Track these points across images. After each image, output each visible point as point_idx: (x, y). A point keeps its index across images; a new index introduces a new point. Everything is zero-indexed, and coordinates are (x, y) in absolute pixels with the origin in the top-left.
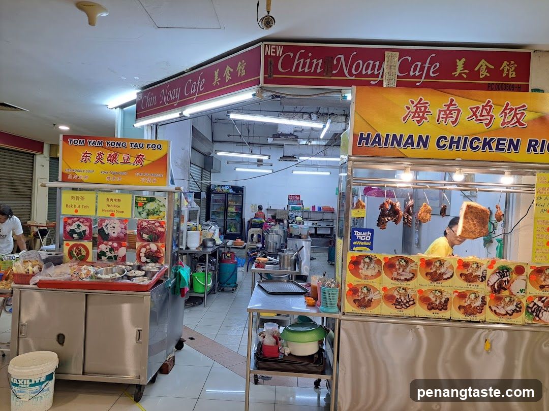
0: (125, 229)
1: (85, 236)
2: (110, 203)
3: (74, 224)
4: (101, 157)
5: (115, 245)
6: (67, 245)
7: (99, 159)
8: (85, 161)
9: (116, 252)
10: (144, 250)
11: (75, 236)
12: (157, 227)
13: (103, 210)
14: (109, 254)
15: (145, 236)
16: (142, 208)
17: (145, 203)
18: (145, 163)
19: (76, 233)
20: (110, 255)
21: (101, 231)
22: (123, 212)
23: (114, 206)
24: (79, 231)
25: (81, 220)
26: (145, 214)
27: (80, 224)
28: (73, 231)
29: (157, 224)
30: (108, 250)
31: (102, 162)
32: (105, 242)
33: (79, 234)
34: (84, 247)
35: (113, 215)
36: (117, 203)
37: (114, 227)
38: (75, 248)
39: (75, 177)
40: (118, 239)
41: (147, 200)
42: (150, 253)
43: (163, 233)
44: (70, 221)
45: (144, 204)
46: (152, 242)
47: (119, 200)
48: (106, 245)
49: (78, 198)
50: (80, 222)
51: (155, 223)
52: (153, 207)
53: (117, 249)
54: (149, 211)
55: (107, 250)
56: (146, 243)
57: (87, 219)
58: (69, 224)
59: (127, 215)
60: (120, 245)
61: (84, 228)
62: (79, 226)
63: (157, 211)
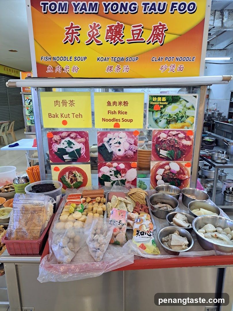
0: (135, 144)
1: (80, 157)
2: (112, 108)
3: (63, 141)
4: (96, 32)
5: (122, 166)
6: (56, 169)
7: (93, 36)
8: (71, 41)
9: (123, 175)
10: (161, 171)
11: (66, 157)
12: (181, 139)
13: (104, 120)
14: (113, 178)
15: (163, 153)
16: (159, 113)
17: (165, 106)
18: (168, 38)
19: (67, 153)
20: (116, 179)
21: (102, 149)
22: (131, 121)
23: (119, 112)
24: (71, 150)
25: (72, 135)
26: (164, 121)
27: (72, 141)
28: (63, 152)
29: (181, 135)
30: (113, 173)
31: (97, 41)
32: (108, 163)
33: (71, 154)
34: (80, 170)
35: (117, 125)
36: (122, 108)
37: (120, 143)
38: (67, 173)
39: (58, 70)
40: (125, 159)
41: (167, 101)
42: (170, 174)
43: (189, 147)
44: (56, 137)
45: (162, 106)
46: (173, 160)
47: (126, 103)
48: (109, 166)
49: (64, 103)
50: (72, 138)
51: (177, 134)
52: (177, 111)
53: (124, 171)
54: (170, 116)
55: (111, 173)
56: (164, 162)
57: (81, 134)
58: (56, 142)
59: (137, 124)
60: (129, 167)
61: (77, 145)
62: (70, 143)
63: (182, 117)
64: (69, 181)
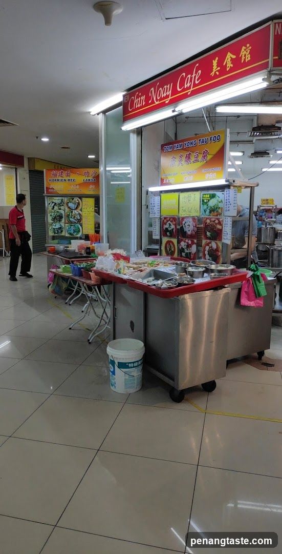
0: (196, 226)
1: (173, 234)
3: (167, 223)
4: (181, 159)
5: (190, 242)
7: (180, 161)
9: (190, 249)
10: (207, 248)
11: (168, 233)
12: (216, 224)
14: (186, 251)
15: (208, 234)
16: (206, 205)
17: (209, 200)
18: (209, 157)
19: (168, 231)
21: (182, 229)
24: (170, 229)
26: (208, 211)
27: (171, 223)
29: (217, 222)
30: (185, 247)
31: (182, 164)
32: (184, 239)
33: (170, 232)
34: (173, 243)
37: (189, 226)
38: (168, 244)
40: (191, 237)
41: (210, 197)
42: (212, 251)
43: (221, 231)
44: (165, 221)
46: (213, 240)
48: (185, 242)
50: (171, 221)
51: (215, 221)
52: (214, 204)
53: (191, 246)
54: (211, 208)
56: (209, 241)
57: (174, 219)
58: (165, 224)
60: (193, 243)
61: (172, 226)
62: (170, 225)
63: (217, 208)
64: (168, 249)
